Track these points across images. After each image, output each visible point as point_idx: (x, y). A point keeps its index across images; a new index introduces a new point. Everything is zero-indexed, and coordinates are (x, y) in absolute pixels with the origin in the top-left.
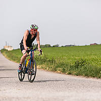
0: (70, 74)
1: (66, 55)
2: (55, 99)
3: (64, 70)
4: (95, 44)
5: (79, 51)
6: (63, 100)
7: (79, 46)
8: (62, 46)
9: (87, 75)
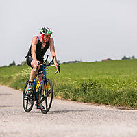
0: (74, 100)
1: (70, 74)
2: (55, 135)
3: (67, 95)
4: (109, 60)
5: (86, 70)
6: (64, 136)
7: (87, 63)
8: (64, 63)
9: (97, 102)
